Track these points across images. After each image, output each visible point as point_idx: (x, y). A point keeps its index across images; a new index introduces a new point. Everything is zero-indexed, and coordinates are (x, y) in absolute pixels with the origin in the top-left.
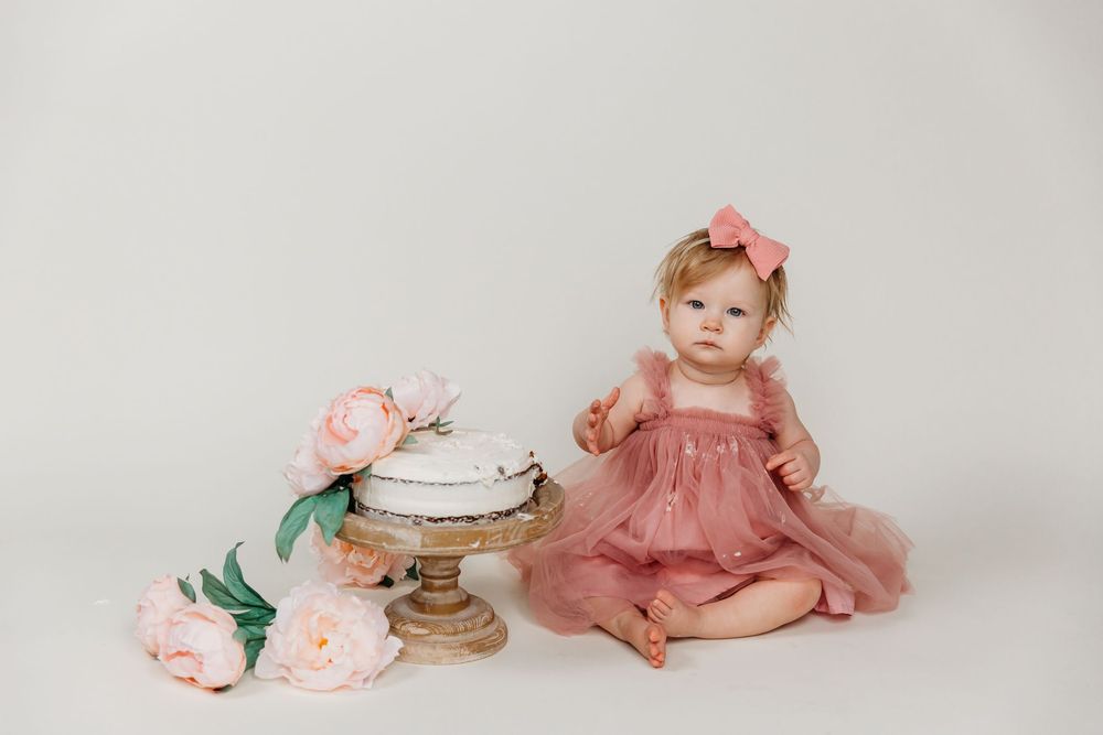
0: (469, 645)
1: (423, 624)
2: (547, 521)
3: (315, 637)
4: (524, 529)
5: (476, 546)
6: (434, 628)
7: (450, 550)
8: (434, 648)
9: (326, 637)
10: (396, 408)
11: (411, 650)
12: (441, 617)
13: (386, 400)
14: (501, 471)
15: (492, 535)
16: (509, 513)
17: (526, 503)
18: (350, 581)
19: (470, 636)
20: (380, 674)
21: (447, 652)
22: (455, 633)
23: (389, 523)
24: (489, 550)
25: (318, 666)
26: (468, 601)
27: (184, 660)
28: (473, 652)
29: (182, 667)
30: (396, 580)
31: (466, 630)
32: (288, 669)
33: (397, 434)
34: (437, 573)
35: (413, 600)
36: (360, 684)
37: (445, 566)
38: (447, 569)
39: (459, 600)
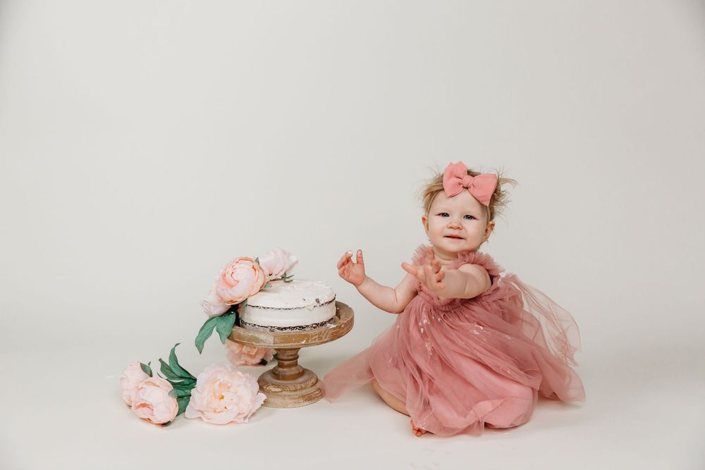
0: (303, 397)
1: (278, 386)
2: (343, 328)
3: (217, 394)
4: (330, 333)
5: (303, 343)
6: (284, 388)
7: (289, 345)
8: (284, 399)
9: (223, 394)
10: (260, 268)
11: (272, 400)
12: (288, 382)
13: (256, 265)
14: (318, 301)
15: (312, 337)
16: (323, 324)
17: (332, 319)
18: (243, 362)
19: (304, 392)
20: (253, 414)
21: (291, 401)
22: (296, 391)
23: (257, 331)
24: (311, 345)
25: (218, 410)
26: (303, 372)
27: (145, 409)
28: (306, 400)
29: (144, 413)
30: (268, 361)
31: (302, 388)
32: (202, 412)
33: (260, 283)
34: (285, 358)
35: (274, 373)
36: (242, 420)
37: (290, 354)
38: (291, 356)
39: (297, 372)
